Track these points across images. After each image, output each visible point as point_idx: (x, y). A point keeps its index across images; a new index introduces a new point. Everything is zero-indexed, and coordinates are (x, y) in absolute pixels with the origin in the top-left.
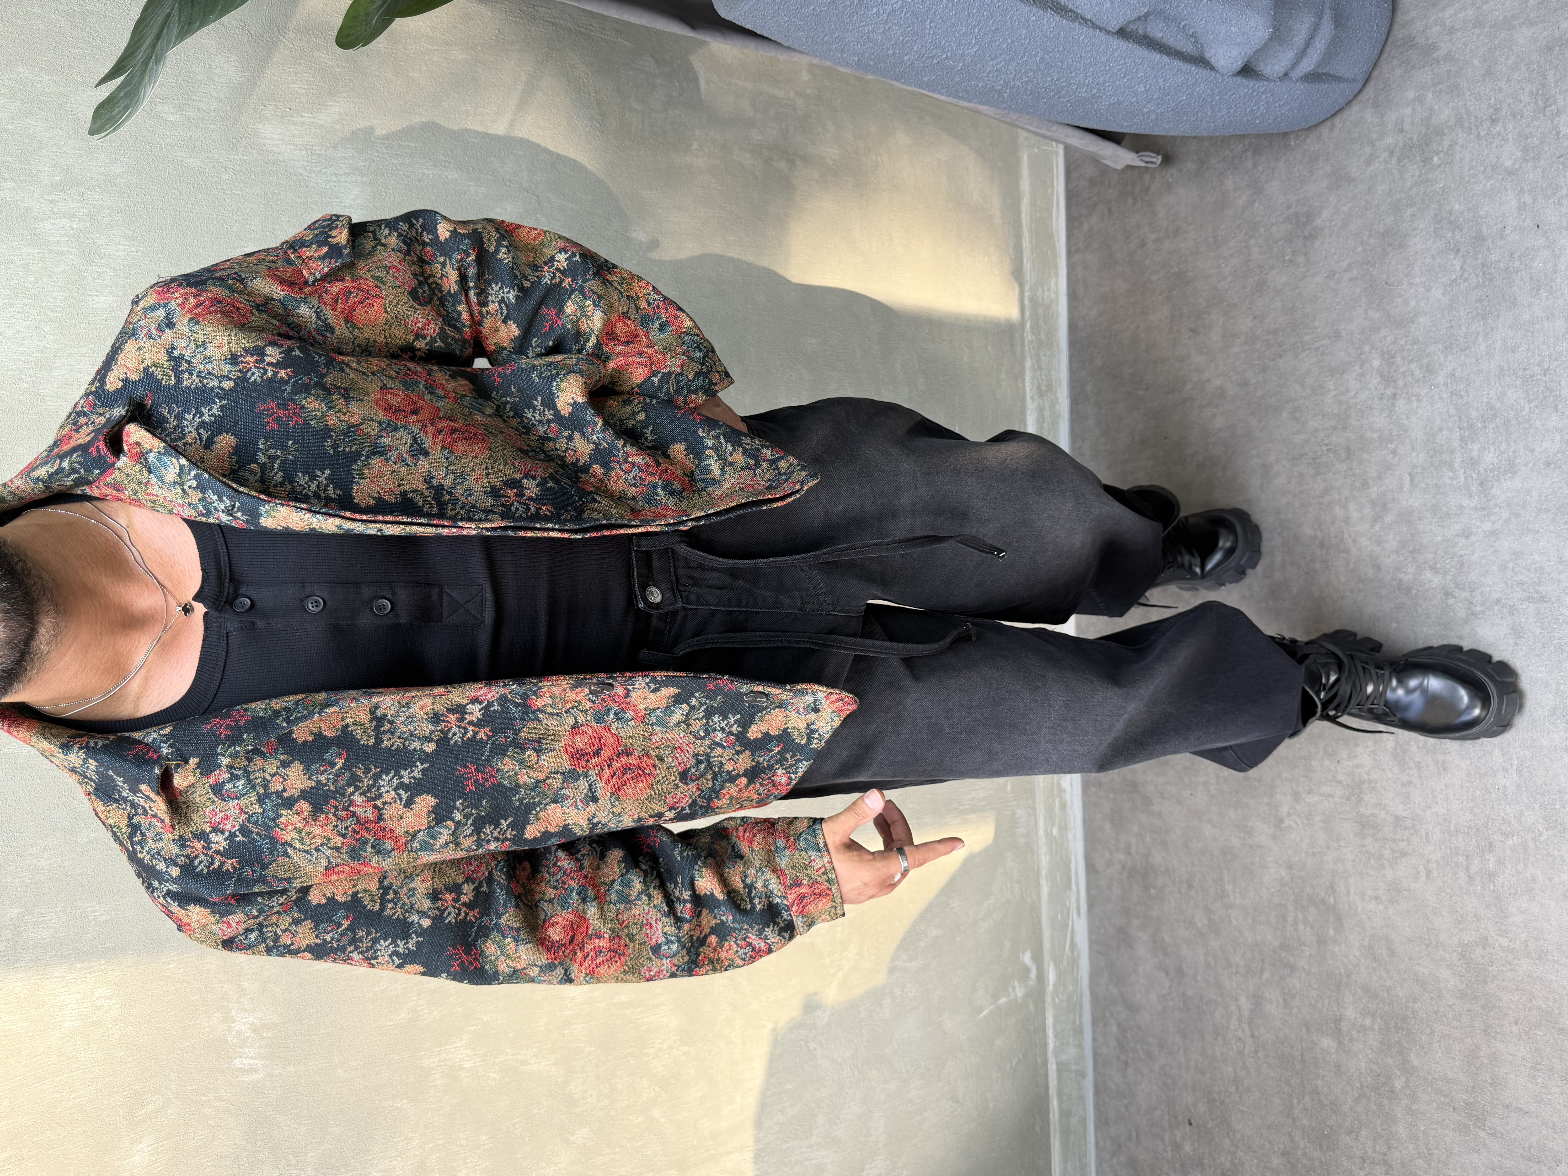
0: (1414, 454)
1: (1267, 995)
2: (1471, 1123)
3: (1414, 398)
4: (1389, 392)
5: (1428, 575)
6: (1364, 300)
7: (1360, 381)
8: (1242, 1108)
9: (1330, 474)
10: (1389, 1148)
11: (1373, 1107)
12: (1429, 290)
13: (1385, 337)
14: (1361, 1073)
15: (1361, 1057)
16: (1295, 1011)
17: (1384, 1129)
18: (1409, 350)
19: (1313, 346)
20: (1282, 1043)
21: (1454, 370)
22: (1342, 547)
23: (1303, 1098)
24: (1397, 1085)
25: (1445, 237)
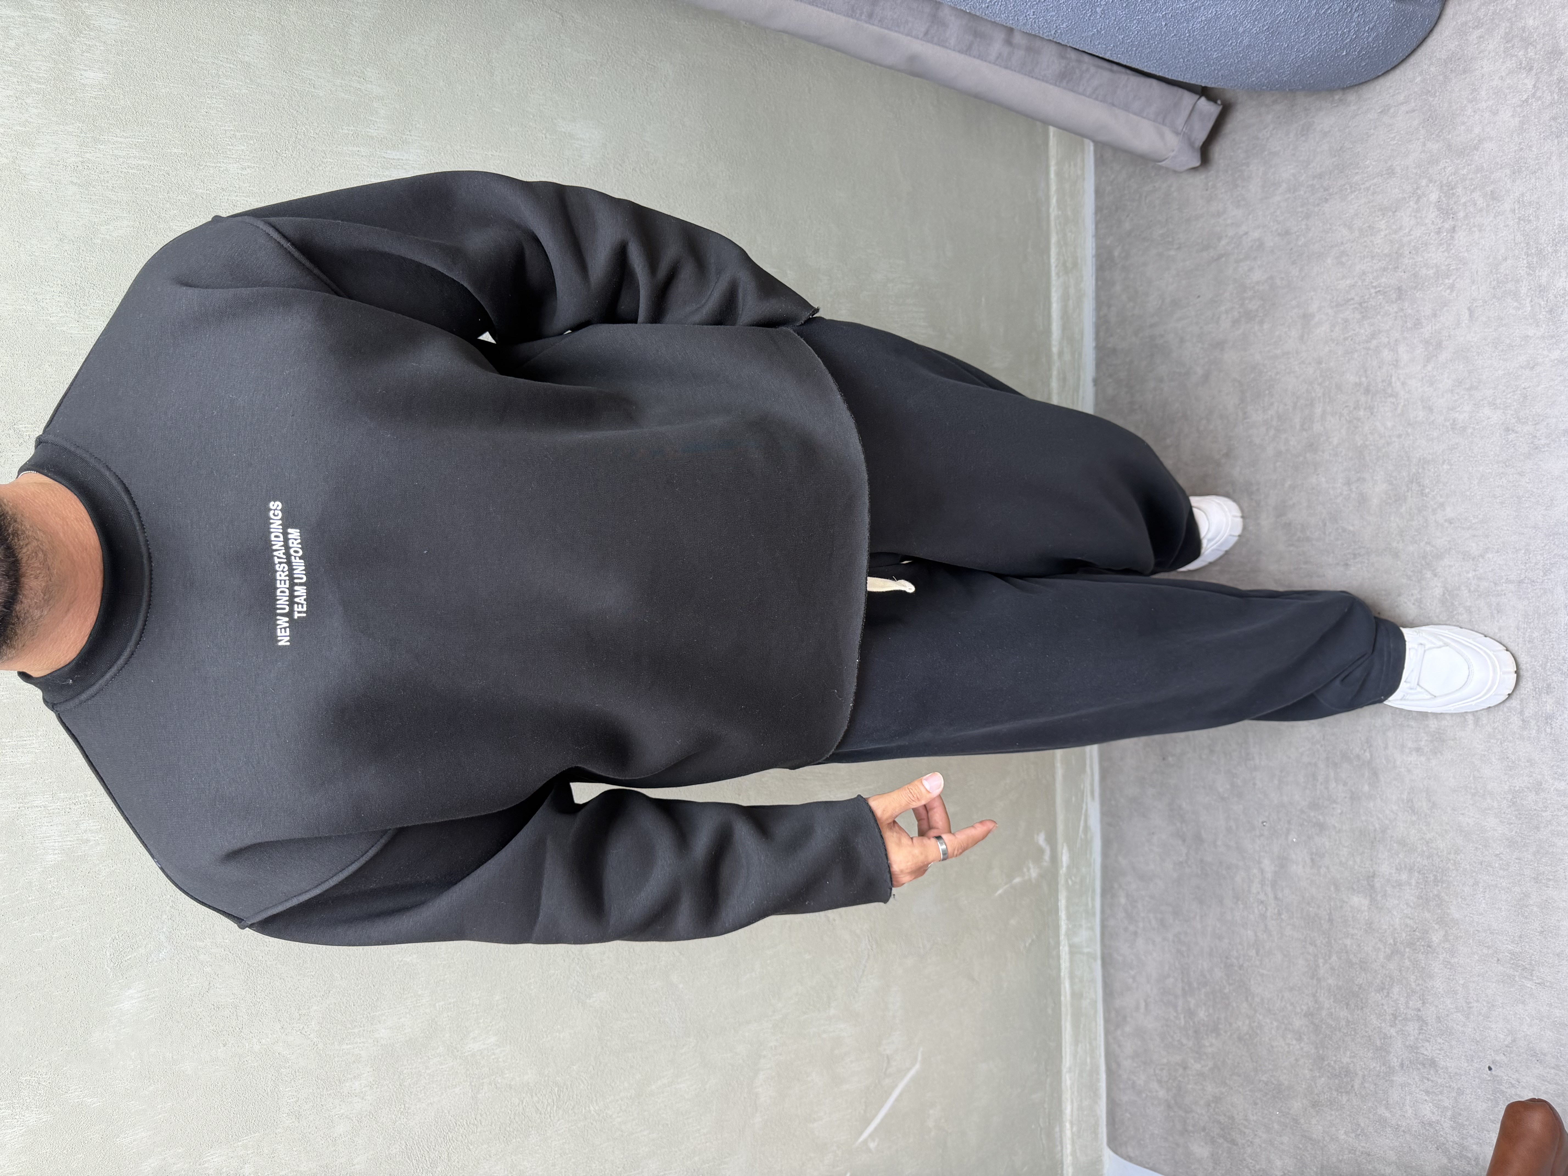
0: (1473, 288)
1: (1294, 856)
2: (1518, 973)
3: (1475, 229)
4: (1447, 226)
5: (1487, 411)
6: (1423, 132)
7: (1415, 216)
8: (1261, 971)
9: (1379, 317)
10: (1424, 1003)
11: (1407, 963)
12: (1495, 113)
13: (1445, 168)
14: (1395, 929)
15: (1395, 913)
16: (1323, 870)
17: (1419, 985)
18: (1472, 179)
19: (1362, 187)
20: (1309, 904)
21: (1523, 195)
22: (1389, 391)
23: (1330, 958)
24: (1434, 939)
25: (1516, 56)
